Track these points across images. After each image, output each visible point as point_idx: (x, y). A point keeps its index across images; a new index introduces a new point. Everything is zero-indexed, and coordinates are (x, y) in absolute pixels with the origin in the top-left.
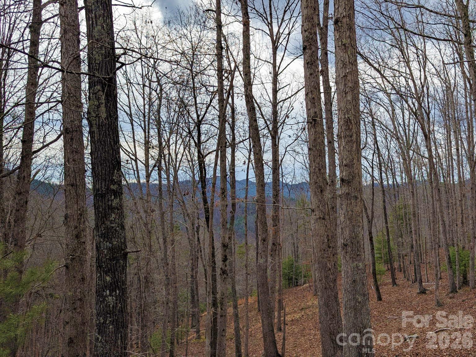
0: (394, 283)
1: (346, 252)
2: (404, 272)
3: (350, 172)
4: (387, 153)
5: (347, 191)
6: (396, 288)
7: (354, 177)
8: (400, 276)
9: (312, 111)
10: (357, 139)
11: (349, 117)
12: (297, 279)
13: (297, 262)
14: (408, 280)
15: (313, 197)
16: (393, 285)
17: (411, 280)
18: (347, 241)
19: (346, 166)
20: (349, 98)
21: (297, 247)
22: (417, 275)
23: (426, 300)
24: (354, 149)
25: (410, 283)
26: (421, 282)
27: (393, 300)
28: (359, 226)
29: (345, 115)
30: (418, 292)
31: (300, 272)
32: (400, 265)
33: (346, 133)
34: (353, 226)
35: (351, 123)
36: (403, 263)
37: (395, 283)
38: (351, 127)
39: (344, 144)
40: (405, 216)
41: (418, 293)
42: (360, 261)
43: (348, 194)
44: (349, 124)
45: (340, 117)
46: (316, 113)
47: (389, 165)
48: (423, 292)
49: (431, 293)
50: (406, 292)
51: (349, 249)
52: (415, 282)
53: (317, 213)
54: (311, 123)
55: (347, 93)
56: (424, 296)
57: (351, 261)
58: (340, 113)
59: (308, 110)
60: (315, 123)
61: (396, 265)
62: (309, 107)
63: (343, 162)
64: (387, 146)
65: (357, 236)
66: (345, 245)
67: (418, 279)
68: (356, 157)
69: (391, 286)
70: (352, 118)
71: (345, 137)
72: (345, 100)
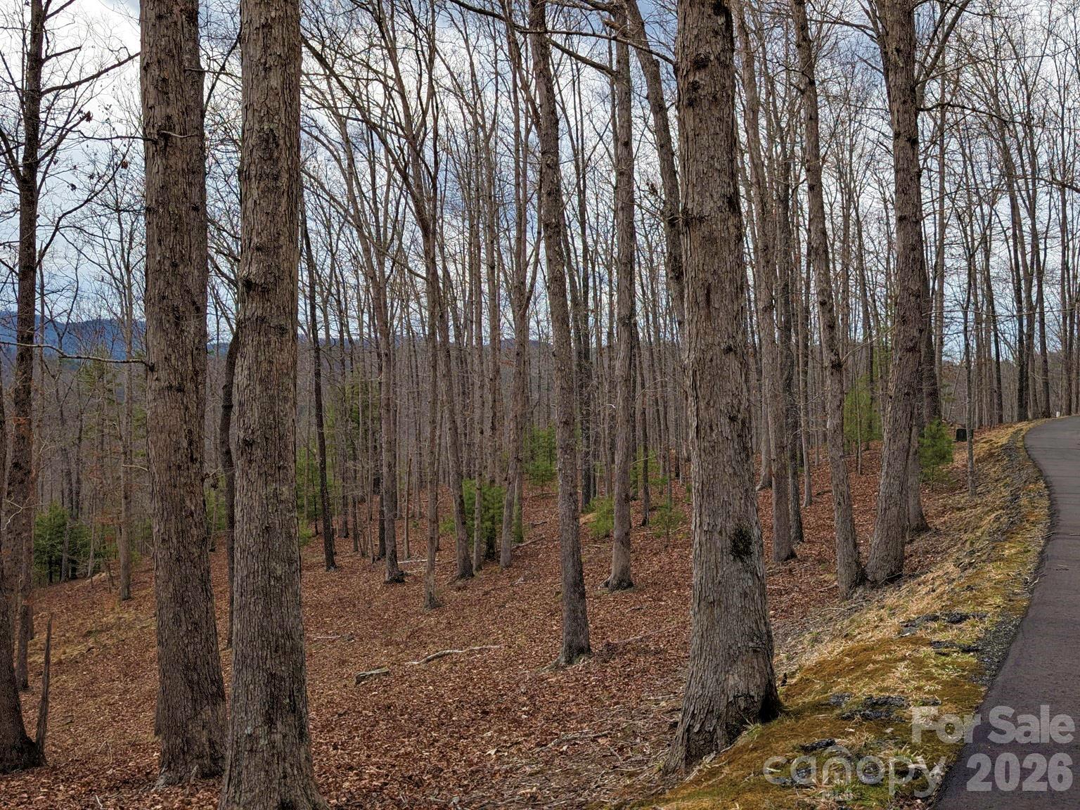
0: (331, 563)
1: (250, 461)
2: (356, 537)
3: (269, 266)
4: (329, 261)
5: (259, 312)
6: (334, 574)
7: (278, 279)
8: (344, 548)
9: (159, 112)
10: (290, 187)
11: (272, 130)
12: (74, 562)
13: (75, 518)
14: (363, 555)
15: (154, 335)
16: (329, 568)
17: (371, 555)
18: (253, 433)
19: (258, 249)
20: (275, 81)
21: (79, 481)
22: (387, 543)
23: (404, 597)
24: (282, 209)
25: (368, 561)
26: (394, 558)
27: (328, 600)
28: (286, 399)
29: (261, 121)
30: (387, 579)
31: (85, 545)
32: (346, 523)
33: (262, 167)
34: (271, 397)
35: (278, 146)
36: (355, 517)
37: (333, 564)
38: (276, 154)
39: (256, 196)
40: (363, 411)
41: (386, 582)
42: (282, 481)
43: (262, 320)
44: (272, 146)
45: (247, 127)
46: (169, 118)
47: (334, 291)
48: (398, 579)
49: (416, 580)
50: (359, 582)
51: (258, 453)
52: (379, 559)
53: (162, 374)
54: (155, 143)
55: (270, 68)
56: (400, 589)
57: (260, 482)
58: (250, 117)
59: (147, 107)
60: (166, 145)
61: (336, 523)
62: (151, 102)
63: (251, 240)
64: (331, 245)
65: (278, 423)
66: (248, 444)
67: (388, 552)
68: (285, 229)
69: (322, 571)
70: (280, 133)
71: (260, 178)
72: (264, 84)
